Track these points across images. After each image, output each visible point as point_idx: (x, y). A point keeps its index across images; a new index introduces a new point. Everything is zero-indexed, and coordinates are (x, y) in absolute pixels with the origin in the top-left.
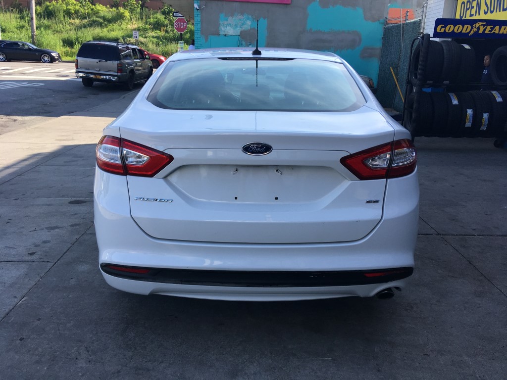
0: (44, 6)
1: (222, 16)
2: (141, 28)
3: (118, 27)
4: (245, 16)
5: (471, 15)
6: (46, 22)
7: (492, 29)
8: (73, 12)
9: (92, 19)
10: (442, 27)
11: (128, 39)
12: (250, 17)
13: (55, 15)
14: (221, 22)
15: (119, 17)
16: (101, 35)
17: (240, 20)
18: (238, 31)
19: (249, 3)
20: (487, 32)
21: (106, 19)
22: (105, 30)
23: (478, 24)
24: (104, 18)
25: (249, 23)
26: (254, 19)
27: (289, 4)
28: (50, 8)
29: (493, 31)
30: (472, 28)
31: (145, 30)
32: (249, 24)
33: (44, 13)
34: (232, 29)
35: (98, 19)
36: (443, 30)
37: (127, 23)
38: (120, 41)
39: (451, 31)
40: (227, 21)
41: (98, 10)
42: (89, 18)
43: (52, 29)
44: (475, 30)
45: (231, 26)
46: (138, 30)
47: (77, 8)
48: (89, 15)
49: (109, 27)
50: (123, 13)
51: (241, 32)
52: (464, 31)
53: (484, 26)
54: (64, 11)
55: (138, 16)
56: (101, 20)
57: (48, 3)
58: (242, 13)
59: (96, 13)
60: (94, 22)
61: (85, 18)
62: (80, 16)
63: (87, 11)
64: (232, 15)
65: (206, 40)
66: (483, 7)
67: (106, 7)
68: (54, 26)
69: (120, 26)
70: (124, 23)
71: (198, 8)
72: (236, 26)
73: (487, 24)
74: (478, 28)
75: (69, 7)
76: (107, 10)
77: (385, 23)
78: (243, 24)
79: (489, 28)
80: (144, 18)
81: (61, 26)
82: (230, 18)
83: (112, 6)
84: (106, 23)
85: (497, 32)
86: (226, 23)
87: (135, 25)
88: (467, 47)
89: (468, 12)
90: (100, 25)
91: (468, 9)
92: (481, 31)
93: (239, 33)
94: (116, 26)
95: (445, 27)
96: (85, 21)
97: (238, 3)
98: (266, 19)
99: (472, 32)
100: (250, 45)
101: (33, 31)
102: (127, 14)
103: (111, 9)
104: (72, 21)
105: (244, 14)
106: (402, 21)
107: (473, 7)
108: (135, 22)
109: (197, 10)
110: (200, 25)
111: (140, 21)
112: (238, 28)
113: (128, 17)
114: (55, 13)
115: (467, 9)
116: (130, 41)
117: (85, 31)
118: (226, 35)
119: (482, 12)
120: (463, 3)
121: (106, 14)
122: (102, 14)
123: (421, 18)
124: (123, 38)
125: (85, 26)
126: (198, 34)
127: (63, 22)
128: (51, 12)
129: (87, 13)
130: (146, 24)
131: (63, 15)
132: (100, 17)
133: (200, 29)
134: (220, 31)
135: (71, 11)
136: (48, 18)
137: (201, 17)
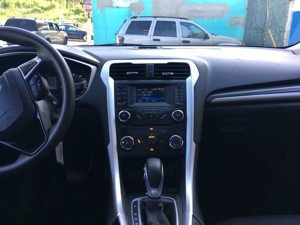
2: (67, 13)
6: (3, 10)
9: (34, 8)
13: (9, 6)
15: (53, 7)
21: (43, 8)
22: (42, 14)
28: (6, 2)
31: (69, 15)
35: (38, 8)
37: (57, 11)
42: (32, 7)
46: (65, 15)
49: (45, 13)
50: (55, 4)
54: (15, 3)
55: (65, 6)
56: (40, 9)
59: (37, 4)
60: (35, 10)
61: (29, 7)
62: (26, 7)
63: (30, 3)
65: (102, 11)
69: (52, 12)
70: (55, 10)
76: (44, 2)
80: (69, 7)
84: (43, 10)
90: (39, 12)
93: (129, 6)
94: (50, 12)
100: (138, 15)
102: (57, 4)
103: (47, 2)
104: (20, 9)
108: (63, 10)
111: (66, 9)
113: (58, 7)
114: (9, 5)
118: (118, 7)
121: (43, 5)
122: (40, 5)
125: (29, 13)
126: (95, 6)
127: (14, 10)
128: (6, 4)
129: (31, 5)
130: (70, 11)
131: (14, 6)
132: (40, 7)
133: (96, 2)
134: (114, 4)
135: (20, 3)
136: (4, 8)
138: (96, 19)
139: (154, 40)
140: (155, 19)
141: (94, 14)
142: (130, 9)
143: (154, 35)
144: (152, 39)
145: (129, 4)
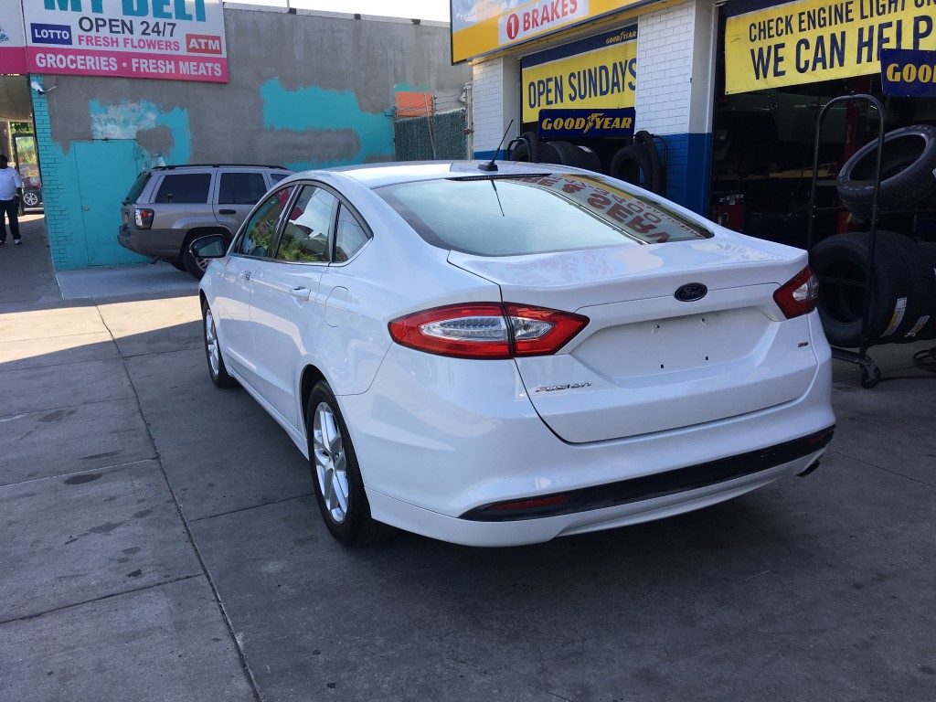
1: (94, 104)
4: (143, 104)
5: (549, 103)
7: (612, 122)
10: (549, 122)
12: (153, 106)
14: (92, 116)
18: (131, 131)
19: (148, 81)
20: (605, 127)
23: (594, 116)
25: (152, 116)
26: (161, 109)
27: (225, 83)
29: (613, 125)
30: (587, 122)
32: (151, 119)
34: (118, 129)
36: (550, 127)
39: (560, 127)
40: (106, 113)
44: (590, 124)
45: (116, 123)
51: (139, 133)
52: (577, 127)
53: (601, 118)
58: (136, 99)
64: (116, 103)
65: (66, 149)
66: (567, 90)
71: (41, 90)
72: (126, 122)
73: (605, 116)
74: (594, 121)
77: (393, 115)
78: (141, 119)
79: (607, 120)
82: (112, 109)
85: (618, 126)
86: (104, 117)
88: (586, 150)
89: (543, 98)
91: (542, 93)
92: (598, 127)
93: (133, 136)
95: (552, 122)
98: (185, 109)
99: (587, 128)
100: (160, 156)
105: (140, 101)
106: (426, 112)
107: (549, 91)
109: (41, 93)
110: (48, 122)
112: (131, 127)
115: (540, 94)
118: (106, 140)
119: (566, 97)
120: (532, 84)
123: (464, 108)
126: (47, 140)
133: (48, 131)
134: (94, 133)
137: (49, 107)
138: (54, 169)
139: (223, 212)
140: (216, 169)
141: (44, 156)
142: (136, 144)
143: (220, 203)
144: (217, 211)
145: (135, 132)
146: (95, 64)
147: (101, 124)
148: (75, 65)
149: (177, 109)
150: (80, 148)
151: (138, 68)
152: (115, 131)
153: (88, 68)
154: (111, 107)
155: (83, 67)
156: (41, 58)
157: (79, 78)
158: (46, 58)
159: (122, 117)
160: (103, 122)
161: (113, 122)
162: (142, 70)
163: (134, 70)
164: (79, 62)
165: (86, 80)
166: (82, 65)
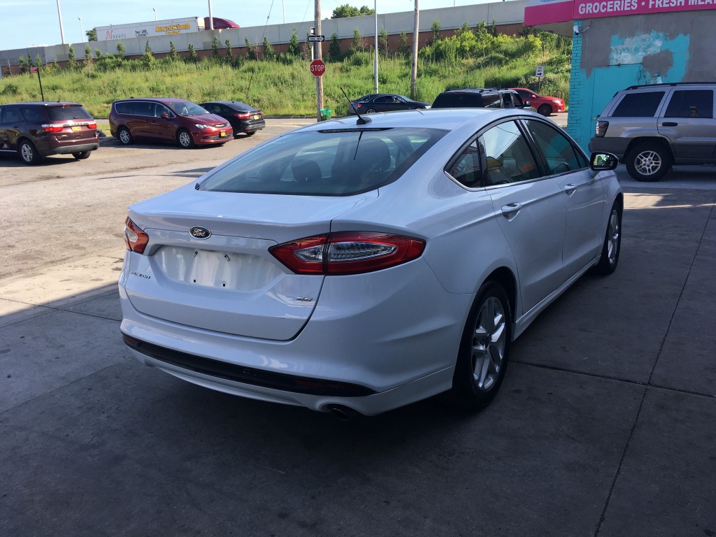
0: (435, 45)
1: (615, 38)
2: (555, 59)
3: (524, 63)
4: (653, 34)
6: (433, 66)
8: (468, 49)
9: (490, 56)
11: (533, 77)
12: (661, 34)
13: (446, 56)
14: (612, 47)
15: (528, 48)
16: (497, 75)
17: (644, 40)
18: (640, 56)
19: (660, 15)
21: (508, 53)
22: (505, 68)
24: (506, 53)
25: (658, 43)
26: (667, 36)
28: (441, 48)
31: (560, 62)
32: (658, 45)
33: (433, 54)
34: (630, 56)
35: (498, 55)
37: (536, 56)
38: (520, 82)
40: (623, 44)
41: (500, 42)
42: (486, 54)
43: (439, 74)
45: (628, 52)
46: (550, 63)
47: (474, 43)
48: (487, 51)
49: (511, 64)
50: (533, 42)
51: (645, 58)
54: (457, 49)
55: (554, 43)
56: (501, 56)
57: (440, 42)
58: (648, 31)
59: (496, 47)
60: (492, 58)
61: (482, 55)
62: (476, 53)
63: (485, 46)
64: (632, 35)
65: (588, 74)
67: (512, 37)
68: (443, 71)
69: (525, 60)
70: (532, 56)
71: (579, 32)
72: (637, 50)
75: (464, 44)
76: (512, 40)
78: (649, 47)
80: (562, 45)
81: (450, 69)
82: (628, 40)
83: (519, 35)
84: (508, 58)
86: (620, 47)
87: (546, 57)
90: (499, 62)
93: (641, 60)
94: (519, 62)
96: (480, 60)
97: (642, 16)
98: (688, 35)
100: (659, 76)
101: (413, 80)
102: (538, 43)
103: (518, 39)
104: (464, 61)
105: (651, 31)
108: (548, 53)
109: (577, 34)
111: (555, 51)
112: (640, 53)
113: (540, 47)
114: (445, 53)
116: (534, 79)
117: (477, 72)
118: (619, 65)
121: (510, 46)
122: (504, 47)
124: (526, 76)
125: (478, 67)
126: (577, 68)
127: (454, 64)
128: (441, 52)
129: (485, 49)
130: (563, 53)
131: (454, 55)
132: (501, 52)
133: (579, 61)
134: (611, 61)
135: (465, 48)
136: (436, 60)
137: (583, 44)
138: (577, 90)
139: (665, 124)
140: (672, 87)
141: (573, 81)
142: (642, 67)
143: (665, 117)
144: (660, 124)
145: (642, 57)
146: (620, 7)
147: (617, 53)
148: (605, 9)
149: (681, 36)
150: (599, 73)
151: (654, 5)
152: (627, 58)
153: (615, 10)
154: (627, 39)
155: (612, 10)
156: (582, 7)
157: (607, 19)
158: (585, 7)
159: (634, 46)
160: (619, 52)
161: (626, 51)
162: (657, 6)
163: (650, 7)
164: (609, 6)
165: (613, 20)
166: (611, 8)
